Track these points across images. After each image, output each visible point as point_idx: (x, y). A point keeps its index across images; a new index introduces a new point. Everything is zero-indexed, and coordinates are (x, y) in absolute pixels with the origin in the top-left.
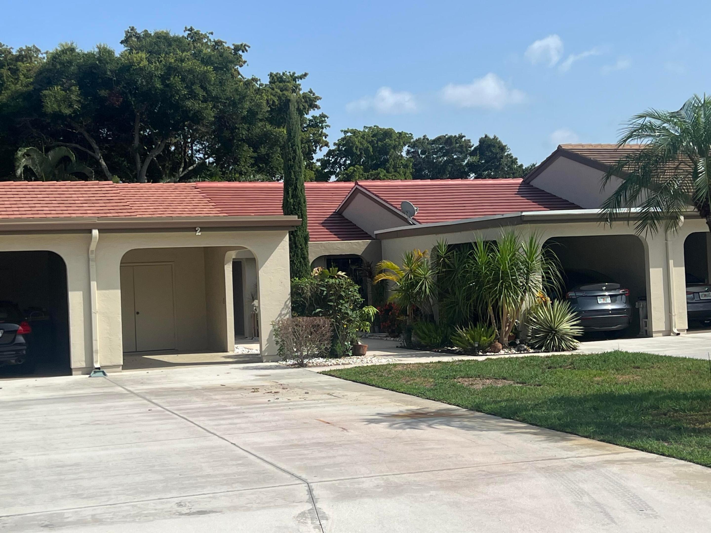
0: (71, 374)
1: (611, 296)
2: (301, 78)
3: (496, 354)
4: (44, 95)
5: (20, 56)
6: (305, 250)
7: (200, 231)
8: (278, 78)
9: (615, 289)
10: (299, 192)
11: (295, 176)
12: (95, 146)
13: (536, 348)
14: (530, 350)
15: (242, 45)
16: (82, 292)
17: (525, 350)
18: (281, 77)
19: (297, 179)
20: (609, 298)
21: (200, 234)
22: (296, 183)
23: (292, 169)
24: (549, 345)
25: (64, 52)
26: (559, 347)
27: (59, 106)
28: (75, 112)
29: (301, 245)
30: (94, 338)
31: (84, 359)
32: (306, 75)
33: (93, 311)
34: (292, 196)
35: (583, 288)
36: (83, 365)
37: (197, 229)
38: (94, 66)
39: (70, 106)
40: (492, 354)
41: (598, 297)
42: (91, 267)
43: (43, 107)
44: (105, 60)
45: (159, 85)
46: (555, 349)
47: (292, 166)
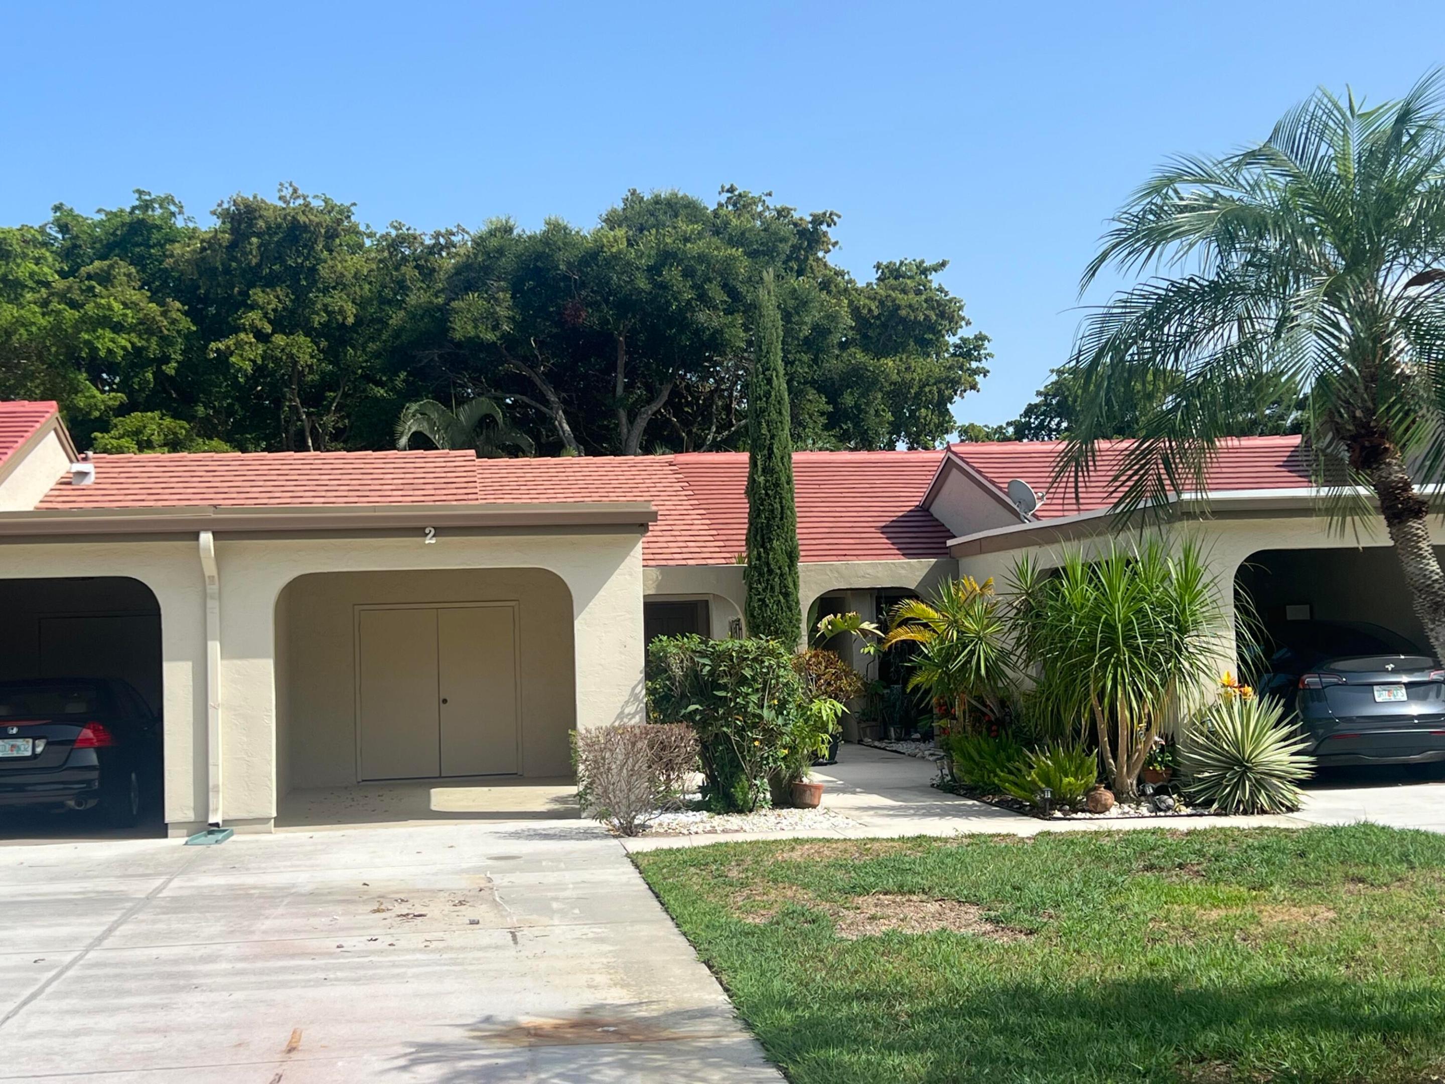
0: (165, 835)
1: (1409, 685)
2: (936, 268)
3: (1097, 816)
4: (453, 309)
5: (434, 246)
6: (790, 579)
7: (434, 536)
8: (891, 272)
9: (1421, 670)
10: (776, 462)
11: (769, 431)
12: (553, 398)
13: (1199, 805)
14: (1183, 808)
15: (825, 214)
16: (190, 664)
17: (1169, 808)
18: (897, 270)
19: (773, 437)
20: (1404, 691)
21: (433, 541)
22: (772, 444)
23: (763, 417)
24: (1230, 799)
25: (492, 233)
26: (1254, 804)
27: (476, 327)
28: (505, 336)
29: (780, 568)
30: (211, 761)
31: (192, 805)
32: (943, 264)
33: (210, 703)
34: (763, 470)
35: (1341, 665)
36: (190, 816)
37: (427, 531)
38: (539, 256)
39: (496, 327)
40: (1088, 815)
41: (1376, 688)
42: (208, 611)
43: (448, 330)
44: (555, 243)
45: (642, 283)
46: (1241, 808)
47: (763, 411)
